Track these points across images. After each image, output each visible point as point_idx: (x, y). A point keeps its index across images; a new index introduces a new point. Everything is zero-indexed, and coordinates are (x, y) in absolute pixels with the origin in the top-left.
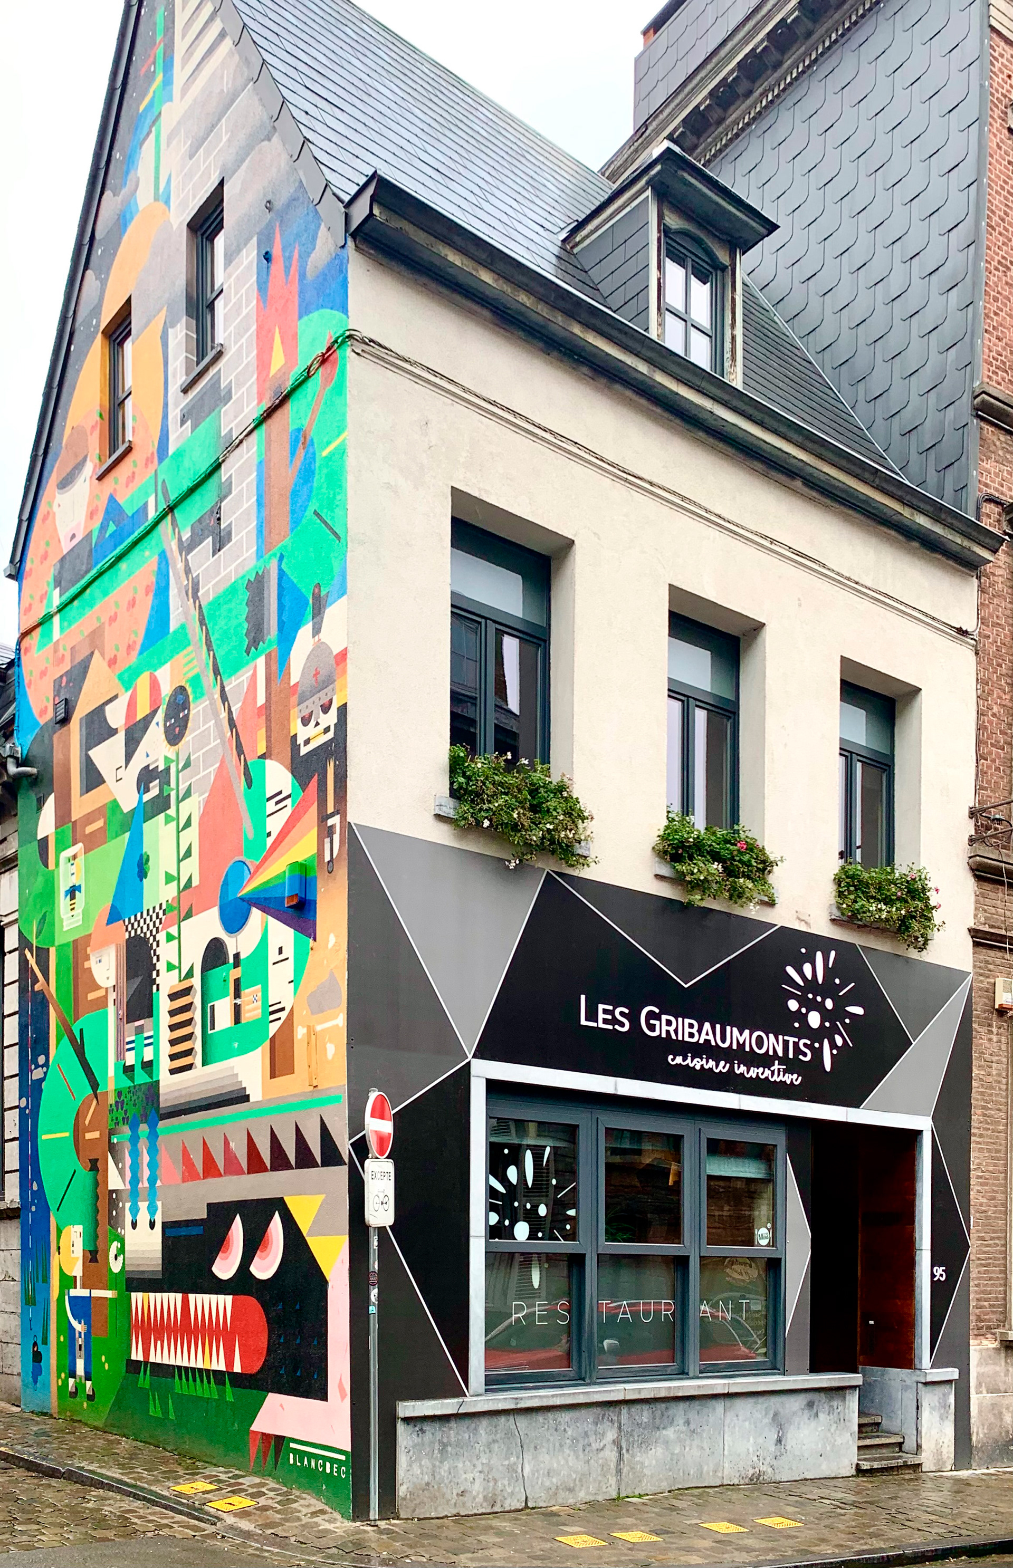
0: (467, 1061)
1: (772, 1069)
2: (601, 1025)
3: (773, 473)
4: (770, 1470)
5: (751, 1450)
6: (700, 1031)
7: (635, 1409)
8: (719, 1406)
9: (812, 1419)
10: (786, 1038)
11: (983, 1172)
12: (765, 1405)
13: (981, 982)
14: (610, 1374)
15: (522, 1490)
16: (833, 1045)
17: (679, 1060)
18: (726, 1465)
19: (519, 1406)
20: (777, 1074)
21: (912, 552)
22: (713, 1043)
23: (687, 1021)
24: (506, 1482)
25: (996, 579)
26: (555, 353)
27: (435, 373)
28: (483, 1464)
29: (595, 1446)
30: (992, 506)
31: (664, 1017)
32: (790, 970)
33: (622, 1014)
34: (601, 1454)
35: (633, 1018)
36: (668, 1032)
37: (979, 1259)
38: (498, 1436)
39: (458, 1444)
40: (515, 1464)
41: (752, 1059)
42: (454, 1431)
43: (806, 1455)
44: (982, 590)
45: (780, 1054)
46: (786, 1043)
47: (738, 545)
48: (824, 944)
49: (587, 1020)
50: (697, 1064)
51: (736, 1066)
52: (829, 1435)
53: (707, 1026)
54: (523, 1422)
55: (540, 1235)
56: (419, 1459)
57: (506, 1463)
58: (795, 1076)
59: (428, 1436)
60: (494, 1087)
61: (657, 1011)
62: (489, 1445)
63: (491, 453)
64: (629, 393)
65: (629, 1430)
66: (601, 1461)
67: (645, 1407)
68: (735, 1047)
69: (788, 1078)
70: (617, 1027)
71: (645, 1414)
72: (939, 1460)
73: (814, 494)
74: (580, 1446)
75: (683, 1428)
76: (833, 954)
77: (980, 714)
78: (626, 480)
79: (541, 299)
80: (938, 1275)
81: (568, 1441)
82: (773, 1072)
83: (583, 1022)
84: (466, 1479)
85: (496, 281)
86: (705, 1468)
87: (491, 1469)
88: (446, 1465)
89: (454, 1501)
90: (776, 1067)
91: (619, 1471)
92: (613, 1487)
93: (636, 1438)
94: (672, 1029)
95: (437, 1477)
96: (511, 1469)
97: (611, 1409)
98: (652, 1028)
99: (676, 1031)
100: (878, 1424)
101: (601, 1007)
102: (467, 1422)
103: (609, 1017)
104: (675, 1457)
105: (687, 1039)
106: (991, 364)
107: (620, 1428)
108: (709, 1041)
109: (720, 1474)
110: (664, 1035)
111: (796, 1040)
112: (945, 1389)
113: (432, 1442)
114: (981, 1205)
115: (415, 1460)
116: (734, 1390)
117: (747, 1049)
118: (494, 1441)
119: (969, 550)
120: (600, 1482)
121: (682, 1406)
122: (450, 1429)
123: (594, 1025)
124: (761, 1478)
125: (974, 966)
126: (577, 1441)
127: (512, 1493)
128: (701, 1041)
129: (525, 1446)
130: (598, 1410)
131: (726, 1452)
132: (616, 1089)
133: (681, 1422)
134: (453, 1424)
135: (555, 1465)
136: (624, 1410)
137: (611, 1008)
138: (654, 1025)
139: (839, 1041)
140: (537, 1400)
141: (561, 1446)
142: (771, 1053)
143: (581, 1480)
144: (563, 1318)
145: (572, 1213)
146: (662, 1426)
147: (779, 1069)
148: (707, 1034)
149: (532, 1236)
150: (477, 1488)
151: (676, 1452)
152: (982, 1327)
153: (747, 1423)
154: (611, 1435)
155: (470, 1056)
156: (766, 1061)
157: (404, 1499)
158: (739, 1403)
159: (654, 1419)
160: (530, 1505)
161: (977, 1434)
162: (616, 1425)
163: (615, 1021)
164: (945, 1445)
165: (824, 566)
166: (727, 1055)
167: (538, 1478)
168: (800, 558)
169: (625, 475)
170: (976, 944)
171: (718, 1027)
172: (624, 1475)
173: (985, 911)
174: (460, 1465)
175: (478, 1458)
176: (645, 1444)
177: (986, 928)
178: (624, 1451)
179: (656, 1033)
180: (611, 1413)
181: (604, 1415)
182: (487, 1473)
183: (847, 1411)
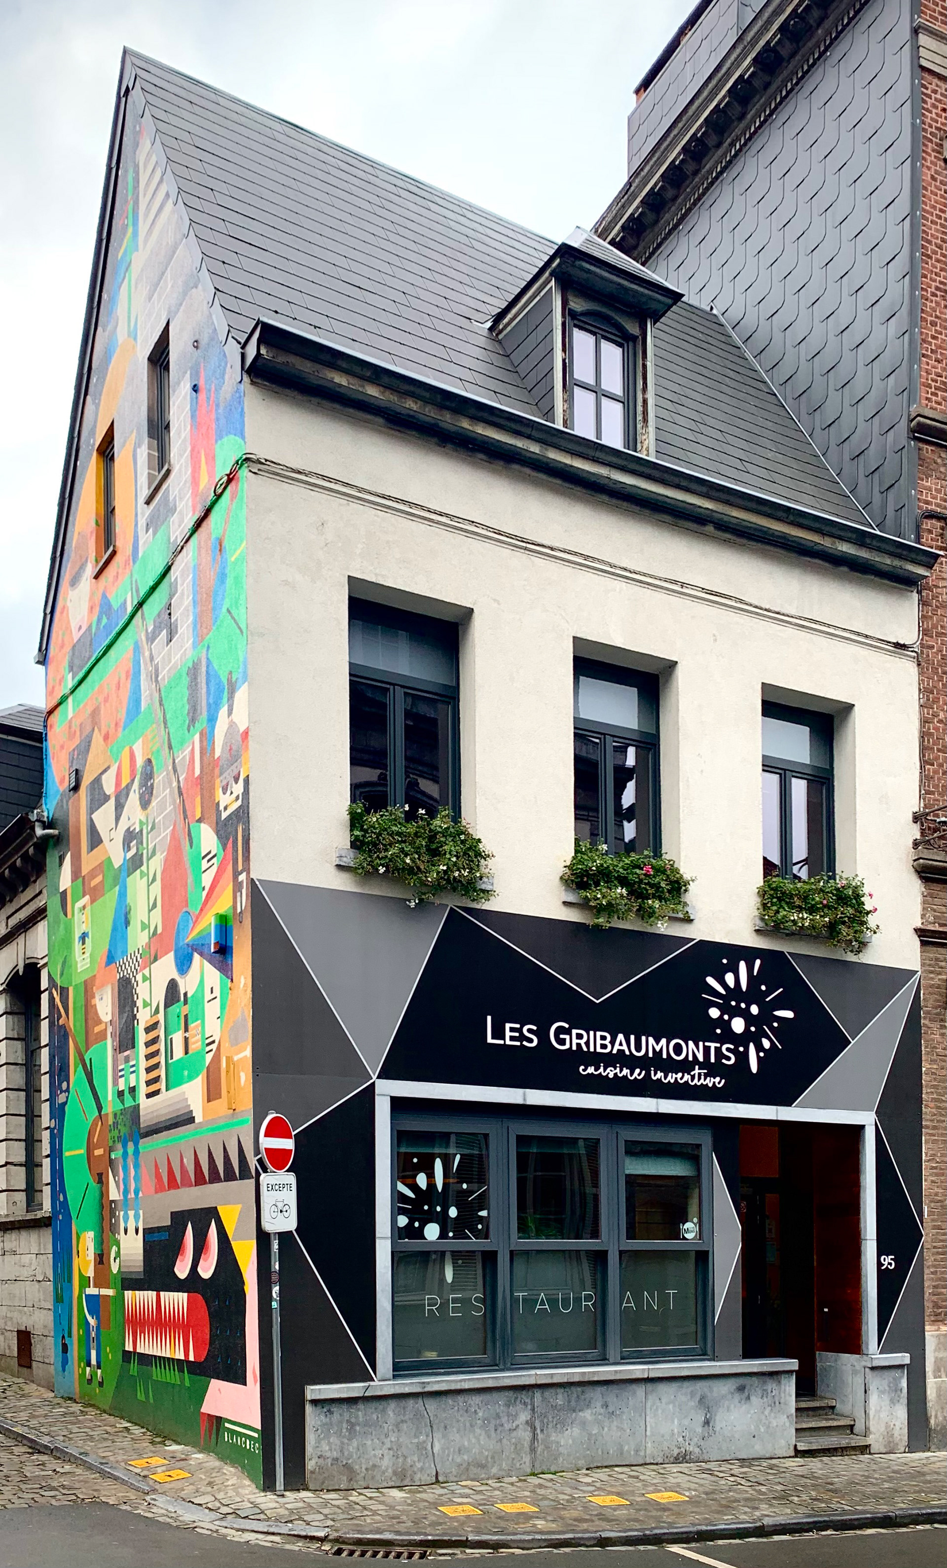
0: (371, 1081)
1: (692, 1073)
2: (508, 1042)
3: (681, 522)
4: (697, 1450)
5: (676, 1431)
6: (613, 1043)
7: (548, 1393)
8: (640, 1391)
9: (743, 1402)
10: (707, 1044)
11: (937, 1162)
12: (691, 1389)
13: (932, 979)
14: (524, 1360)
15: (433, 1466)
16: (759, 1048)
17: (591, 1070)
18: (649, 1445)
19: (426, 1390)
20: (697, 1078)
21: (841, 577)
22: (627, 1053)
23: (599, 1034)
24: (416, 1459)
25: (939, 590)
26: (449, 446)
27: (330, 479)
28: (391, 1442)
29: (507, 1426)
30: (934, 521)
31: (574, 1032)
32: (710, 981)
33: (529, 1031)
34: (514, 1434)
35: (542, 1034)
36: (578, 1045)
37: (935, 1247)
38: (407, 1417)
39: (366, 1424)
40: (424, 1442)
41: (669, 1066)
42: (361, 1413)
43: (737, 1436)
44: (923, 602)
45: (701, 1058)
46: (707, 1050)
47: (648, 592)
48: (748, 954)
49: (493, 1038)
50: (611, 1072)
51: (652, 1072)
52: (764, 1417)
53: (621, 1037)
54: (432, 1405)
55: (451, 1234)
56: (327, 1437)
57: (416, 1441)
58: (718, 1079)
59: (336, 1417)
60: (399, 1105)
61: (567, 1026)
62: (397, 1425)
63: (388, 542)
64: (528, 471)
65: (543, 1411)
66: (514, 1440)
67: (560, 1391)
68: (651, 1055)
69: (709, 1082)
70: (525, 1043)
71: (560, 1398)
72: (890, 1442)
73: (728, 536)
74: (492, 1426)
75: (600, 1410)
76: (758, 963)
77: (924, 721)
78: (526, 549)
79: (426, 401)
80: (886, 1263)
81: (479, 1422)
82: (693, 1078)
83: (490, 1040)
84: (375, 1456)
85: (383, 393)
86: (626, 1448)
87: (400, 1446)
88: (355, 1443)
89: (363, 1475)
90: (697, 1071)
91: (533, 1450)
92: (527, 1464)
93: (551, 1419)
94: (582, 1042)
95: (346, 1453)
96: (420, 1447)
97: (524, 1392)
98: (562, 1042)
99: (587, 1044)
100: (833, 1408)
101: (508, 1026)
102: (374, 1404)
103: (517, 1034)
104: (594, 1438)
105: (599, 1050)
106: (930, 387)
107: (533, 1409)
108: (624, 1051)
109: (642, 1453)
110: (574, 1048)
111: (718, 1045)
112: (897, 1373)
113: (341, 1422)
114: (936, 1194)
115: (324, 1438)
116: (652, 1375)
117: (665, 1056)
118: (402, 1421)
119: (901, 569)
120: (513, 1459)
121: (599, 1389)
122: (359, 1410)
123: (502, 1042)
124: (688, 1457)
125: (923, 965)
126: (489, 1422)
127: (422, 1469)
128: (615, 1051)
129: (434, 1427)
130: (510, 1394)
131: (648, 1433)
132: (525, 1100)
133: (599, 1405)
134: (361, 1406)
135: (466, 1443)
136: (538, 1395)
137: (518, 1026)
138: (565, 1039)
139: (766, 1044)
140: (444, 1384)
141: (471, 1426)
142: (691, 1058)
143: (493, 1457)
144: (478, 1310)
145: (484, 1213)
146: (578, 1408)
147: (700, 1074)
148: (621, 1044)
149: (443, 1235)
150: (386, 1463)
151: (594, 1432)
152: (940, 1314)
153: (671, 1406)
154: (524, 1416)
155: (374, 1078)
156: (686, 1066)
157: (312, 1472)
158: (662, 1388)
159: (569, 1402)
160: (441, 1479)
161: (936, 1417)
162: (529, 1407)
163: (522, 1038)
164: (897, 1428)
165: (741, 601)
166: (644, 1063)
167: (448, 1455)
168: (713, 597)
169: (524, 545)
170: (923, 943)
171: (632, 1037)
172: (538, 1453)
173: (935, 911)
174: (369, 1443)
175: (387, 1436)
176: (562, 1425)
177: (937, 928)
178: (538, 1431)
179: (567, 1046)
180: (524, 1396)
181: (516, 1398)
182: (396, 1450)
183: (783, 1395)
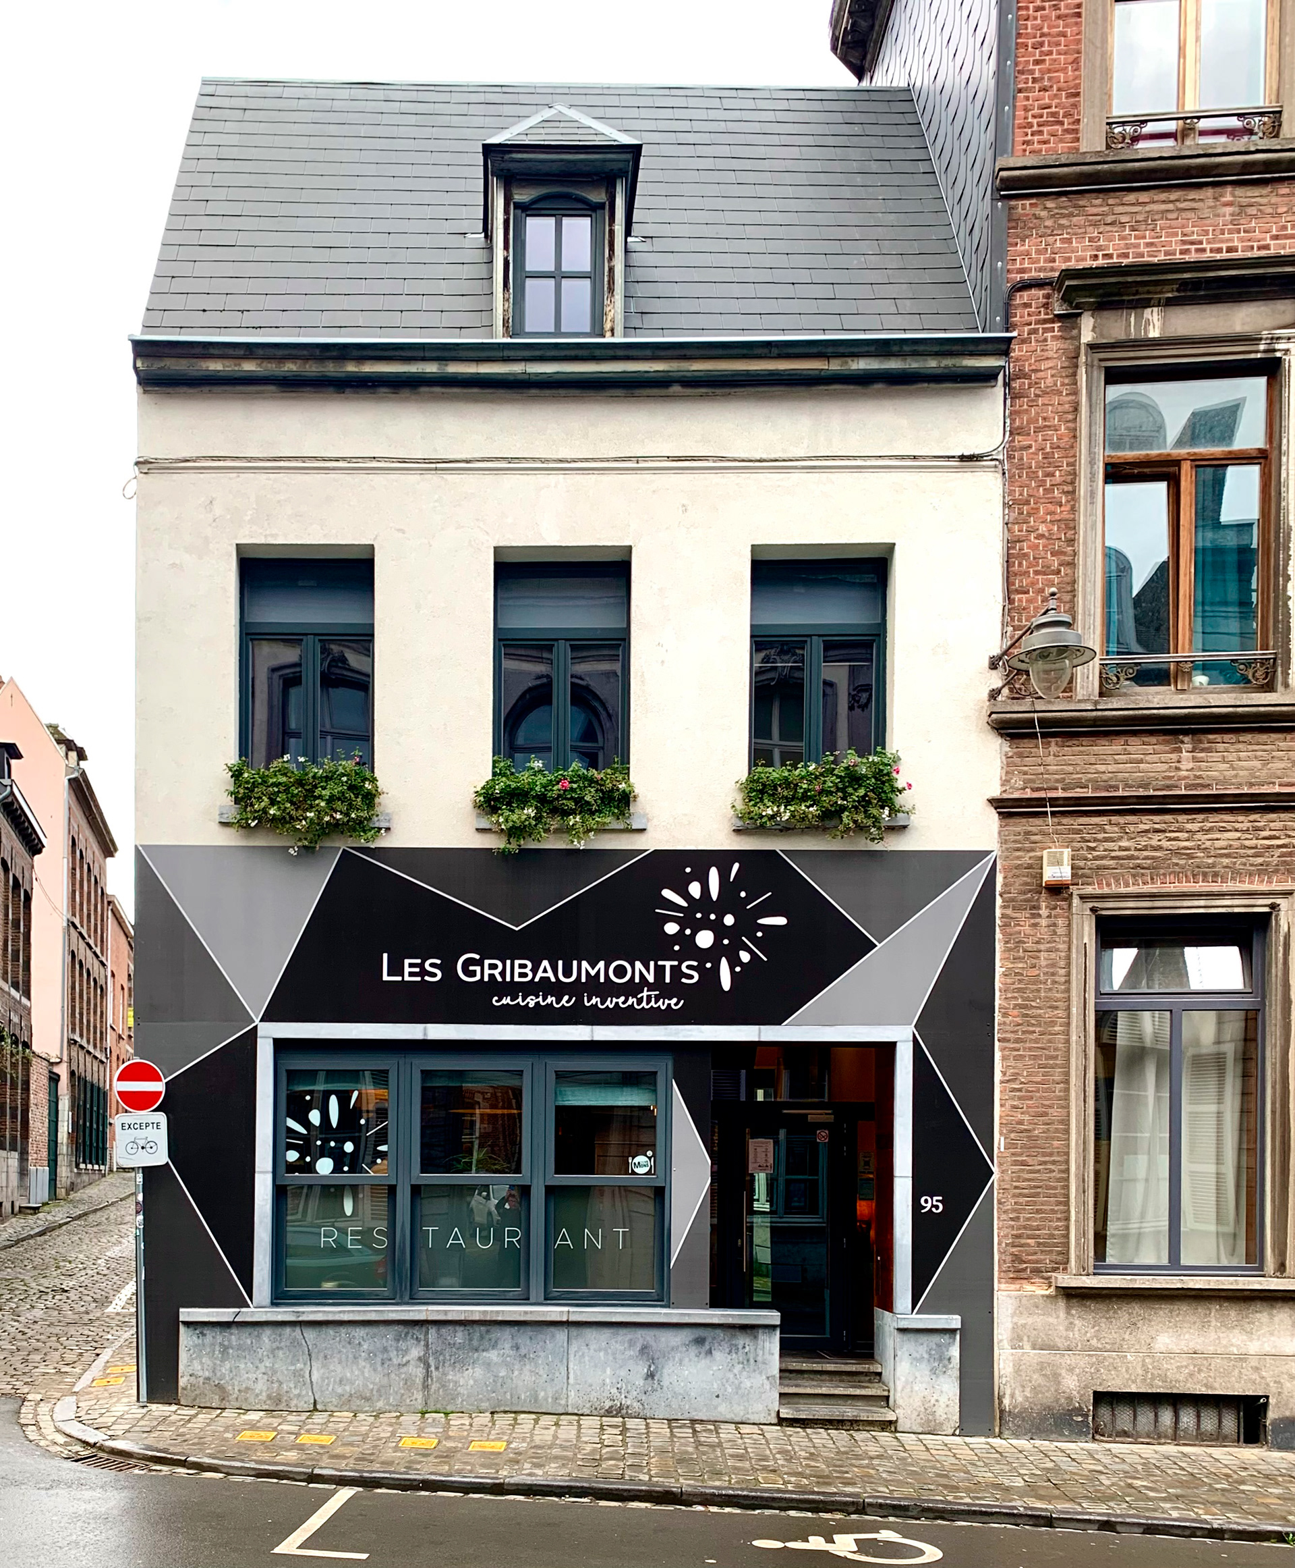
0: (254, 1025)
1: (639, 996)
2: (407, 978)
3: (637, 392)
4: (636, 1404)
5: (608, 1381)
6: (535, 971)
7: (444, 1331)
8: (561, 1335)
9: (703, 1355)
10: (660, 963)
11: (1022, 1083)
12: (629, 1337)
13: (1018, 858)
15: (310, 1394)
16: (734, 961)
17: (506, 1001)
18: (572, 1394)
19: (300, 1319)
20: (647, 1000)
21: (878, 396)
22: (553, 979)
23: (517, 962)
24: (292, 1385)
25: (1040, 375)
27: (217, 458)
28: (266, 1367)
29: (395, 1361)
30: (1033, 291)
31: (487, 962)
32: (667, 894)
33: (432, 965)
34: (404, 1369)
35: (448, 968)
36: (492, 976)
37: (1016, 1187)
38: (283, 1344)
39: (239, 1347)
40: (301, 1370)
41: (609, 989)
42: (234, 1337)
43: (693, 1394)
45: (651, 978)
46: (660, 971)
47: (593, 478)
48: (722, 859)
49: (389, 975)
50: (531, 1002)
51: (586, 998)
52: (731, 1376)
53: (545, 963)
54: (310, 1334)
55: (346, 1169)
56: (200, 1357)
57: (293, 1368)
58: (675, 1000)
59: (208, 1339)
60: (281, 1046)
61: (477, 957)
62: (273, 1351)
63: (279, 501)
65: (439, 1349)
66: (403, 1376)
67: (460, 1329)
68: (583, 980)
69: (662, 1005)
70: (427, 978)
71: (460, 1336)
72: (929, 1421)
74: (379, 1360)
75: (508, 1351)
76: (736, 866)
78: (436, 469)
80: (929, 1205)
81: (363, 1354)
82: (640, 1001)
83: (386, 978)
84: (248, 1379)
86: (542, 1394)
87: (275, 1372)
88: (227, 1365)
89: (235, 1396)
90: (645, 993)
91: (426, 1387)
92: (419, 1401)
93: (448, 1358)
94: (496, 972)
95: (218, 1374)
96: (297, 1374)
97: (417, 1328)
99: (503, 974)
101: (407, 962)
102: (249, 1330)
103: (417, 970)
104: (500, 1380)
105: (517, 979)
107: (427, 1345)
108: (549, 978)
109: (563, 1402)
110: (486, 979)
113: (213, 1345)
114: (1021, 1123)
115: (196, 1358)
116: (573, 1318)
117: (602, 980)
118: (278, 1348)
120: (403, 1395)
121: (507, 1332)
122: (231, 1334)
123: (399, 979)
124: (624, 1412)
125: (1003, 841)
126: (375, 1355)
127: (299, 1395)
128: (537, 979)
129: (313, 1355)
130: (400, 1328)
131: (571, 1381)
133: (507, 1346)
134: (234, 1330)
135: (348, 1375)
136: (433, 1331)
137: (419, 961)
139: (745, 957)
140: (320, 1315)
141: (355, 1358)
142: (637, 980)
143: (378, 1391)
144: (380, 1242)
145: (383, 1148)
146: (481, 1347)
147: (649, 998)
148: (545, 971)
149: (338, 1170)
150: (261, 1386)
151: (501, 1374)
152: (1024, 1270)
153: (602, 1354)
154: (416, 1352)
155: (257, 1021)
156: (632, 989)
157: (184, 1389)
158: (590, 1333)
159: (471, 1340)
160: (319, 1407)
161: (1012, 1396)
162: (422, 1343)
163: (423, 972)
164: (942, 1403)
166: (576, 989)
167: (328, 1385)
168: (684, 462)
169: (433, 465)
170: (1004, 816)
171: (560, 963)
172: (432, 1390)
174: (242, 1366)
175: (261, 1361)
176: (460, 1364)
178: (433, 1368)
179: (478, 977)
180: (417, 1332)
181: (407, 1334)
182: (271, 1374)
183: (760, 1353)
